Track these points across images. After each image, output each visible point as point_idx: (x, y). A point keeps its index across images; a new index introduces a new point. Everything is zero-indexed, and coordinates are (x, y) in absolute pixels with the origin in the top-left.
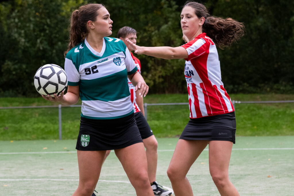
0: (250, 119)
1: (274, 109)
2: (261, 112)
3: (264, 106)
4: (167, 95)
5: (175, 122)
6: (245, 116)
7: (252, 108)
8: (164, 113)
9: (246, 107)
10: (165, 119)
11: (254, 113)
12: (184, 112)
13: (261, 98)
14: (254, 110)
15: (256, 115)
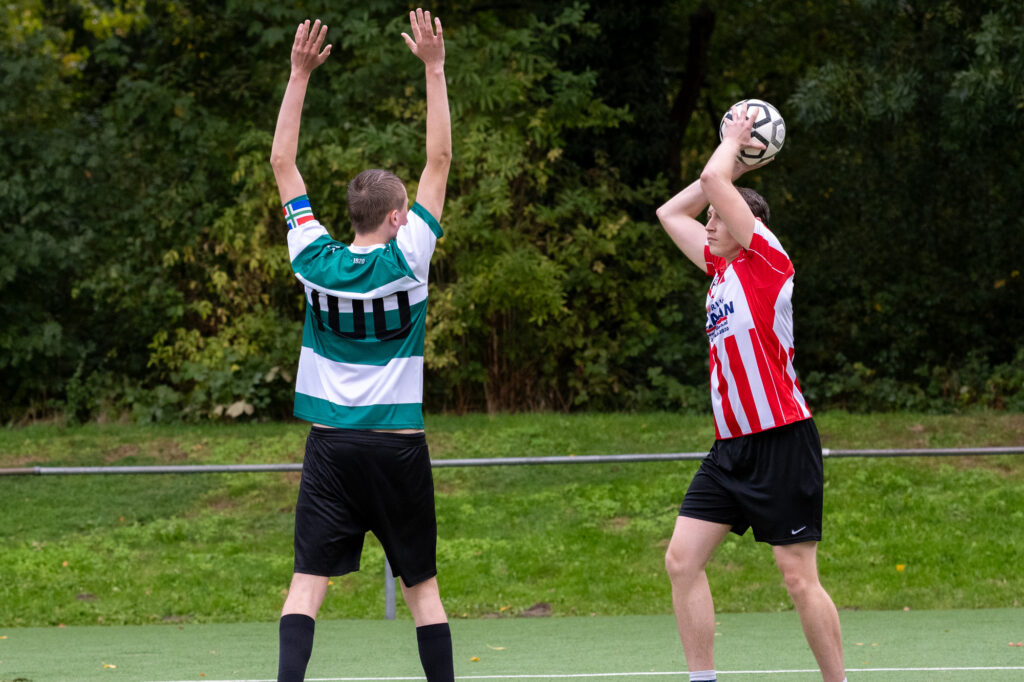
0: (878, 531)
1: (989, 484)
2: (932, 496)
3: (945, 469)
4: (492, 417)
5: (526, 543)
6: (856, 515)
7: (886, 478)
8: (476, 504)
9: (862, 475)
10: (482, 532)
11: (898, 499)
12: (568, 497)
13: (931, 429)
14: (894, 487)
15: (906, 508)
